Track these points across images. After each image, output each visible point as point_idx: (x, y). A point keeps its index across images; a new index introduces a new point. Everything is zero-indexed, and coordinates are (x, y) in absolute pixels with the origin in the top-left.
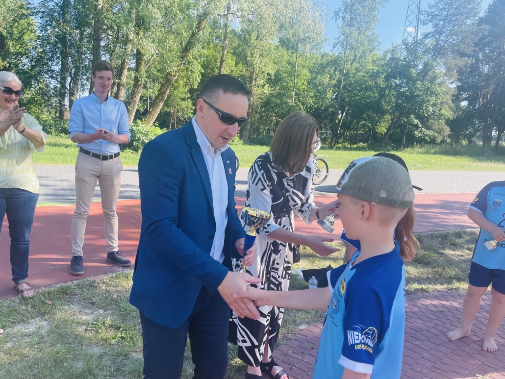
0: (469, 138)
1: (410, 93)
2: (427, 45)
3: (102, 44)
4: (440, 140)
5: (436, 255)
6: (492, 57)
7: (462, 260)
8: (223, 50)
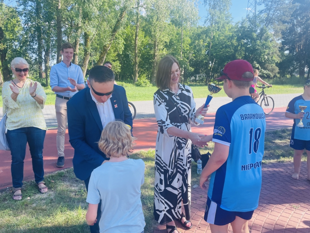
0: (291, 73)
1: (253, 48)
2: (262, 17)
3: (63, 30)
4: (273, 76)
5: (271, 144)
6: (302, 22)
7: (286, 145)
8: (137, 29)
